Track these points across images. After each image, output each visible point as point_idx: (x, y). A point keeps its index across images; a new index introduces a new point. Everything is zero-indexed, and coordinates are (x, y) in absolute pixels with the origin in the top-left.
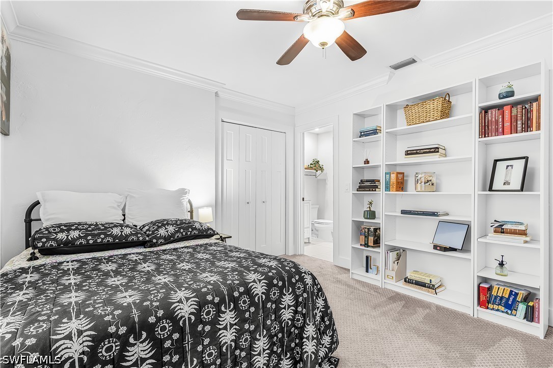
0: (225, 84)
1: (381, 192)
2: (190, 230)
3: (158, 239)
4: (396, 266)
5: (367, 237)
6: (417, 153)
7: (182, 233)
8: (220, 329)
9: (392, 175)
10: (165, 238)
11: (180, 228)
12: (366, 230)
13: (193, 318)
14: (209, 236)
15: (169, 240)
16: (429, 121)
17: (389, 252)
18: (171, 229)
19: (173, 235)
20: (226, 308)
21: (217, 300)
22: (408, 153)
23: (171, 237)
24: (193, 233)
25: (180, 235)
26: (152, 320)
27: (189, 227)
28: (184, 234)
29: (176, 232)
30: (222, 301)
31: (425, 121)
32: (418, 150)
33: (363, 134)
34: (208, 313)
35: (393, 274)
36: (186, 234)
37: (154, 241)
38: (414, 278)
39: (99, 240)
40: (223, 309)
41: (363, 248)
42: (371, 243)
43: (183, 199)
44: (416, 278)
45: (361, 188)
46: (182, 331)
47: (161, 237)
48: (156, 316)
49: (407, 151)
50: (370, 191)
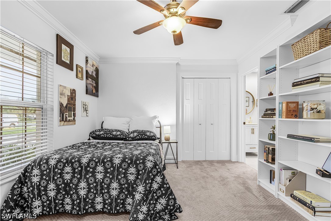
0: (180, 58)
1: (277, 118)
2: (144, 135)
3: (129, 138)
4: (288, 183)
5: (268, 154)
6: (301, 84)
7: (139, 137)
8: (96, 172)
9: (283, 105)
10: (132, 138)
11: (139, 134)
12: (267, 148)
13: (86, 164)
14: (154, 140)
15: (134, 139)
16: (311, 53)
17: (282, 169)
18: (136, 134)
19: (136, 137)
20: (99, 165)
21: (97, 160)
22: (295, 85)
23: (135, 138)
24: (145, 137)
25: (139, 138)
26: (73, 161)
27: (143, 134)
28: (140, 137)
29: (137, 136)
30: (99, 161)
31: (307, 54)
32: (302, 81)
33: (267, 72)
34: (92, 164)
35: (284, 188)
36: (142, 137)
37: (128, 139)
38: (299, 196)
39: (108, 136)
40: (98, 164)
41: (265, 162)
42: (270, 160)
43: (154, 121)
44: (300, 196)
45: (265, 115)
46: (82, 167)
47: (130, 137)
48: (75, 160)
49: (294, 83)
50: (269, 118)
